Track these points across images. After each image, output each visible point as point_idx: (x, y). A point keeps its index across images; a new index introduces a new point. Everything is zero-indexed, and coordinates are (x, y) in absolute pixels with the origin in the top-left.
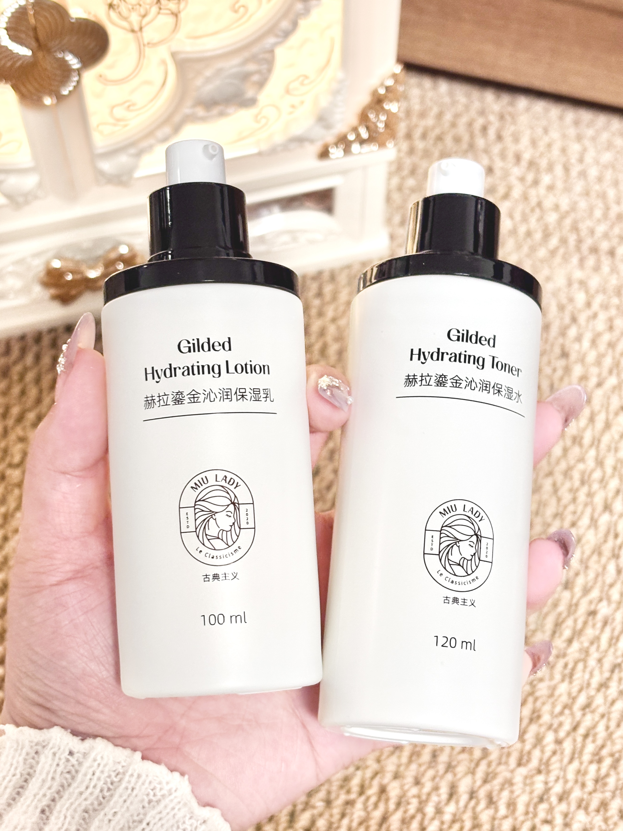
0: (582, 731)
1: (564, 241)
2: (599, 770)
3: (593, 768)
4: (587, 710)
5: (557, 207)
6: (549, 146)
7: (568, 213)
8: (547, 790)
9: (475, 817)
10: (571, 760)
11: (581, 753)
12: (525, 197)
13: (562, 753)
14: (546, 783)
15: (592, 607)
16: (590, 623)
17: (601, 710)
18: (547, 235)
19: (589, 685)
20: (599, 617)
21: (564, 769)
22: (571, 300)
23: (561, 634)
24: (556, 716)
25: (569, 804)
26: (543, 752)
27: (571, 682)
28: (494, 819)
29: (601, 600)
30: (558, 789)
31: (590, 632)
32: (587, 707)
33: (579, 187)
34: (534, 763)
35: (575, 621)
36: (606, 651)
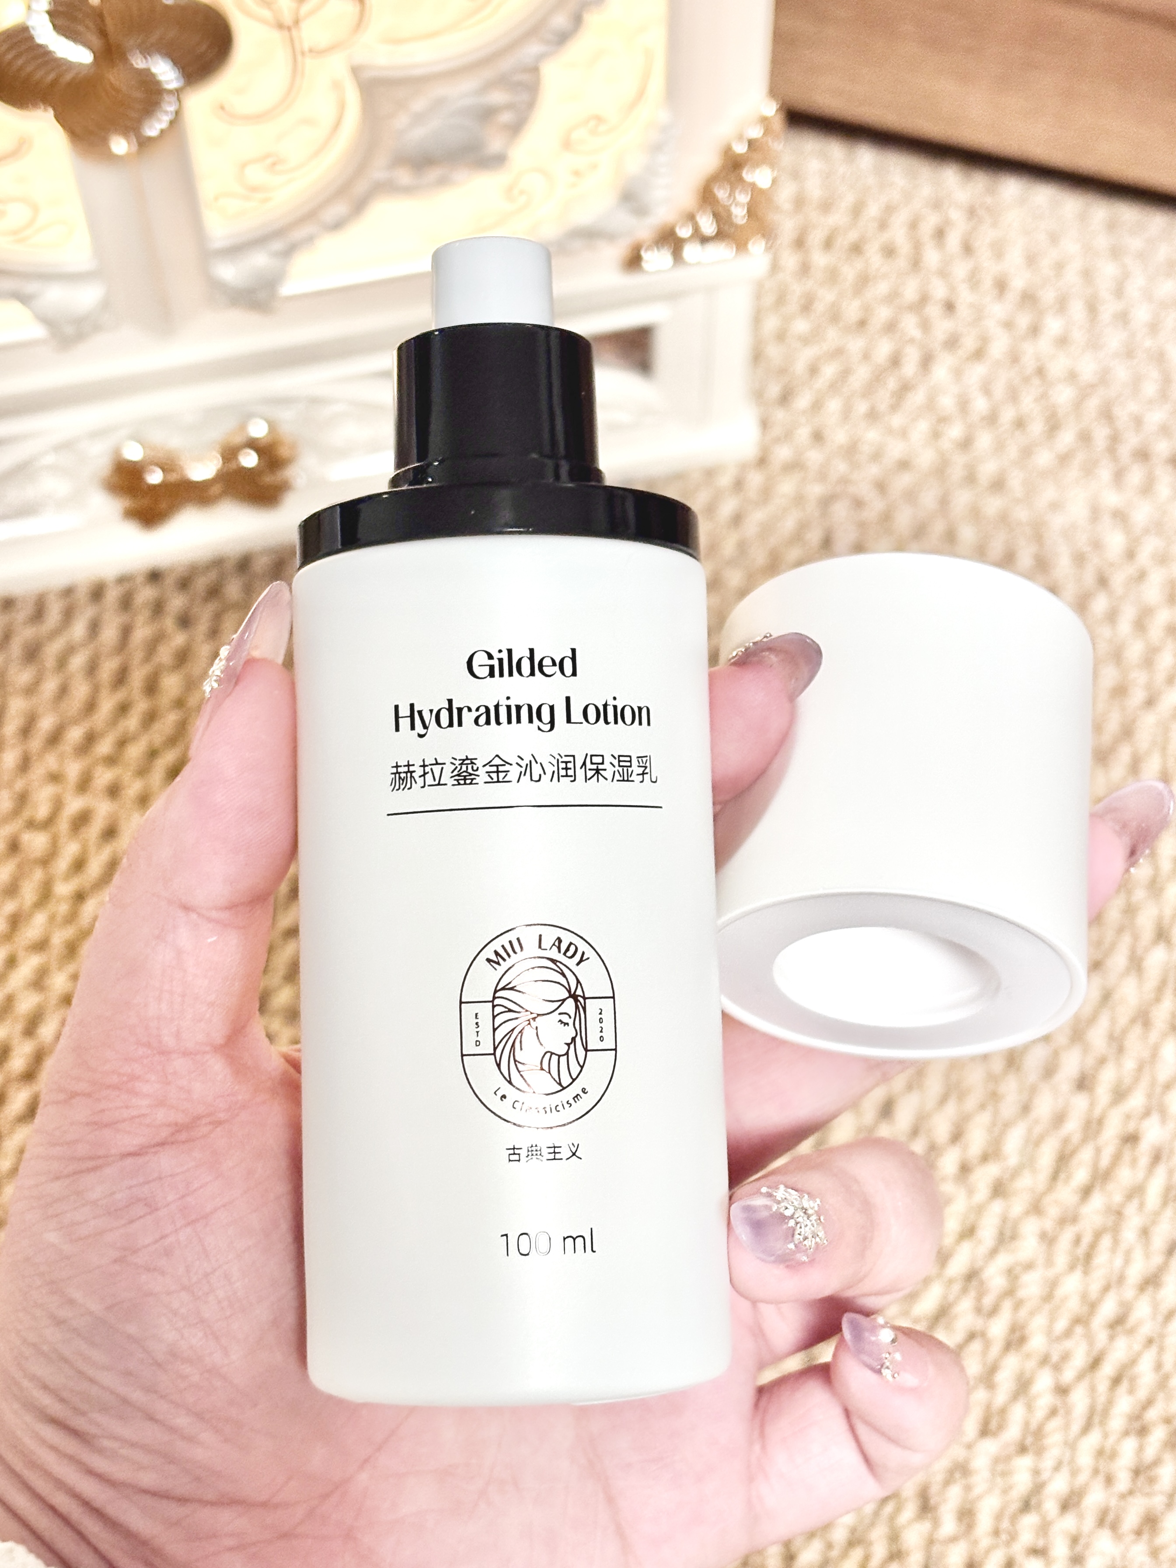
0: (1108, 1369)
1: (1085, 437)
2: (1141, 1449)
3: (1129, 1446)
4: (1119, 1329)
5: (1072, 376)
6: (1060, 267)
7: (1093, 386)
8: (1038, 1488)
9: (894, 1537)
10: (1086, 1429)
11: (1106, 1413)
12: (1014, 358)
13: (1068, 1412)
14: (1036, 1472)
15: (1131, 1127)
16: (1127, 1156)
17: (1147, 1329)
18: (1053, 426)
19: (1121, 1279)
20: (1145, 1146)
21: (1071, 1446)
22: (1097, 545)
23: (1068, 1178)
24: (1058, 1339)
25: (1081, 1517)
26: (1029, 1407)
27: (1086, 1273)
28: (930, 1542)
29: (1147, 1113)
30: (1058, 1486)
31: (1125, 1176)
32: (1118, 1323)
33: (1114, 340)
34: (1013, 1432)
35: (1098, 1151)
36: (1157, 1214)
